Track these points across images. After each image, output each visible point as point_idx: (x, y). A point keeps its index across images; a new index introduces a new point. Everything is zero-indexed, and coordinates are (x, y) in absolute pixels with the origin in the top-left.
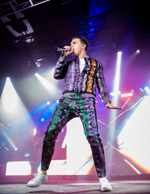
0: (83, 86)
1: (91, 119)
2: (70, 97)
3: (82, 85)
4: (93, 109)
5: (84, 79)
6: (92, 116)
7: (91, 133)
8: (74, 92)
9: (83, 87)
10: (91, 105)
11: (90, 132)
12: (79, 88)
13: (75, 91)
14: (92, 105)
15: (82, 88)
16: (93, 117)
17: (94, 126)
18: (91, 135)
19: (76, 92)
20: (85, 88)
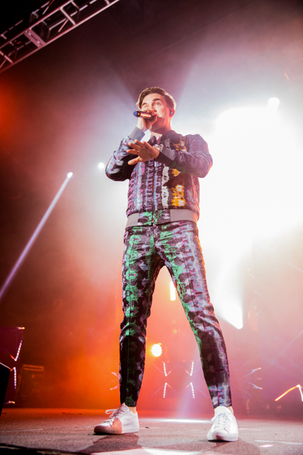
0: (163, 194)
1: (191, 275)
2: (140, 224)
3: (161, 193)
4: (193, 251)
5: (163, 177)
6: (192, 268)
7: (194, 305)
8: (145, 211)
9: (163, 196)
10: (187, 241)
11: (192, 303)
12: (155, 201)
13: (146, 209)
14: (190, 241)
15: (161, 198)
16: (194, 270)
17: (198, 290)
18: (193, 309)
19: (149, 211)
20: (167, 198)
